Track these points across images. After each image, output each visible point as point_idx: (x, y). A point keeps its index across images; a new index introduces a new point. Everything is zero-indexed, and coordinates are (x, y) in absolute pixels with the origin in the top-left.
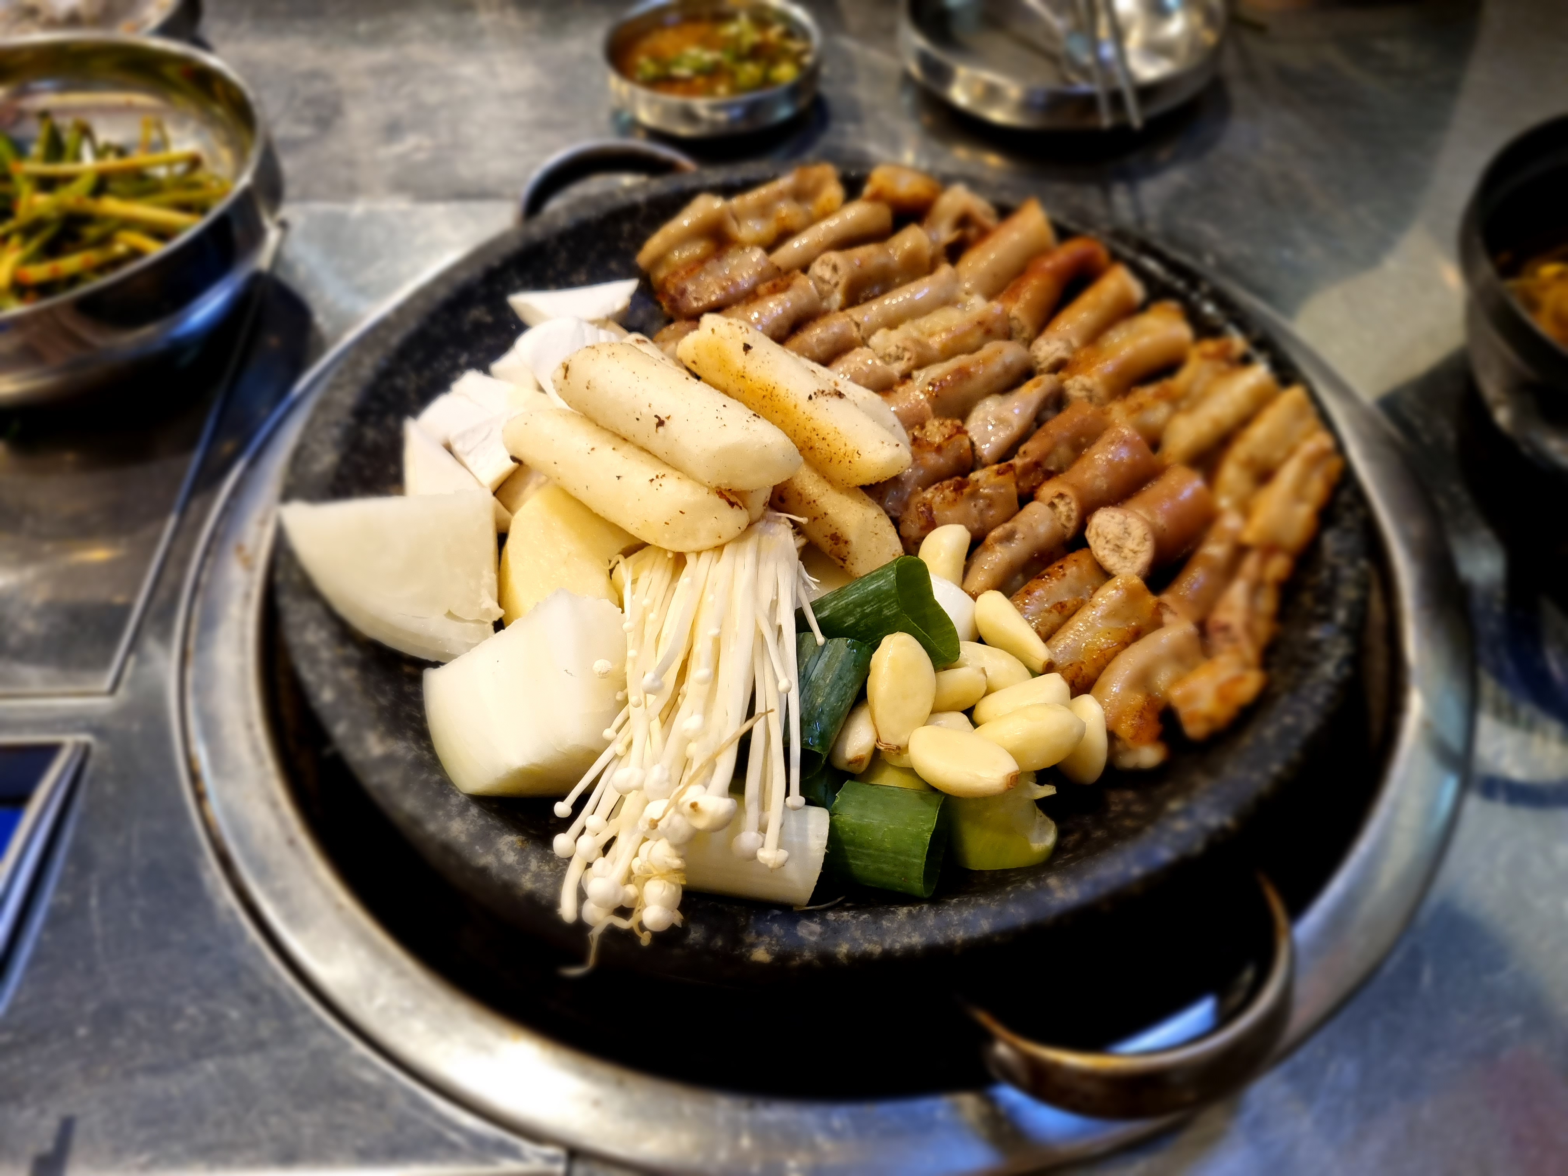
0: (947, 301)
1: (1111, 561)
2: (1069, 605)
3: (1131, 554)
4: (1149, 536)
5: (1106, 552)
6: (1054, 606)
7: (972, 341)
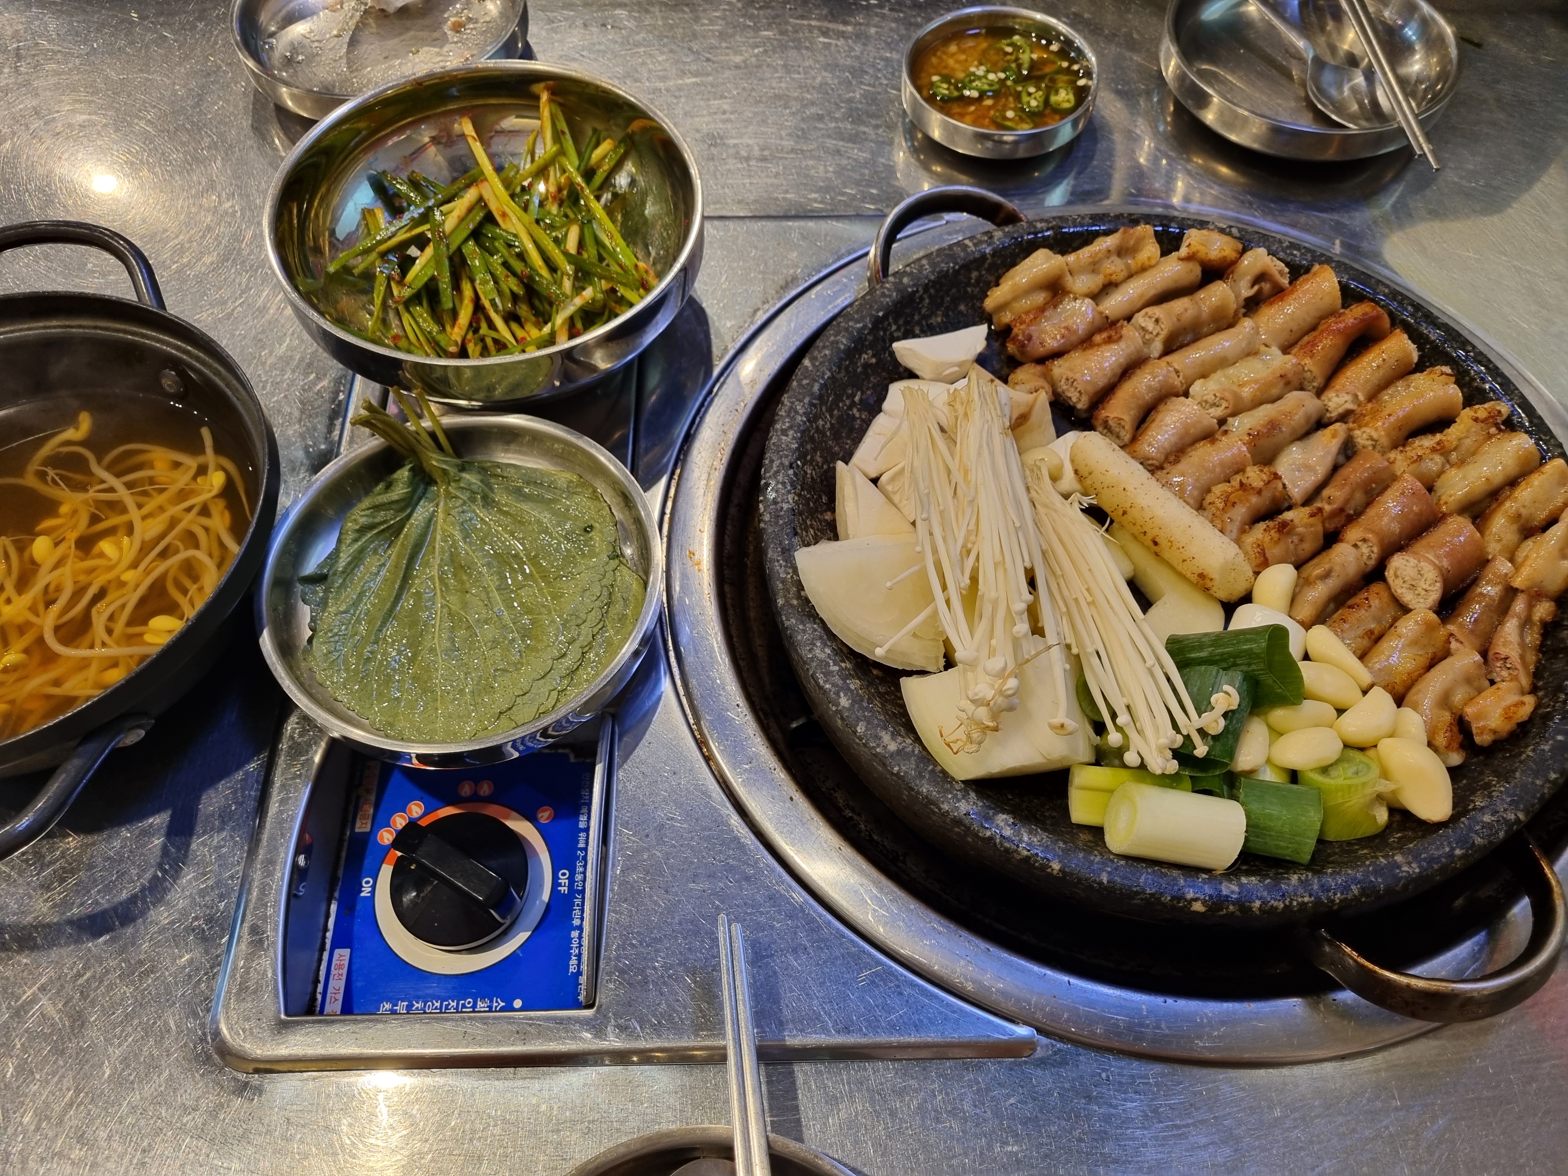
0: (1251, 353)
1: (1407, 597)
2: (1376, 632)
3: (1423, 593)
4: (1438, 579)
5: (1404, 590)
6: (1366, 633)
7: (1275, 391)
